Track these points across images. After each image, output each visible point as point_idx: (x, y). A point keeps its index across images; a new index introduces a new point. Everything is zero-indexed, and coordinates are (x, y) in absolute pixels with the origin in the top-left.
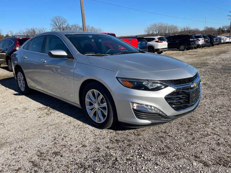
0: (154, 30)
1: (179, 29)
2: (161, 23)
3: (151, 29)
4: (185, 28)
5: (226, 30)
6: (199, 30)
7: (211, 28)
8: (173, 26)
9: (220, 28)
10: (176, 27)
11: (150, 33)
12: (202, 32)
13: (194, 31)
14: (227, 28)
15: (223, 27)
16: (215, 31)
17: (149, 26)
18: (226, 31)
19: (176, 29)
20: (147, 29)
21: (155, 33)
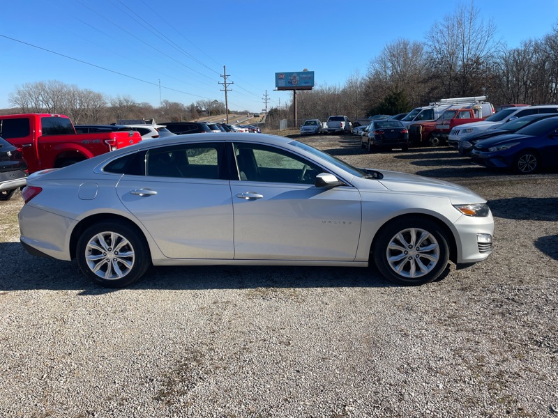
0: (41, 98)
1: (107, 101)
2: (59, 82)
3: (30, 95)
4: (122, 99)
5: (203, 109)
6: (150, 107)
7: (176, 105)
8: (90, 93)
9: (192, 106)
10: (99, 97)
11: (30, 106)
12: (157, 111)
13: (141, 108)
14: (205, 105)
15: (198, 103)
16: (185, 111)
17: (22, 89)
18: (204, 111)
19: (100, 100)
20: (16, 95)
21: (44, 107)
